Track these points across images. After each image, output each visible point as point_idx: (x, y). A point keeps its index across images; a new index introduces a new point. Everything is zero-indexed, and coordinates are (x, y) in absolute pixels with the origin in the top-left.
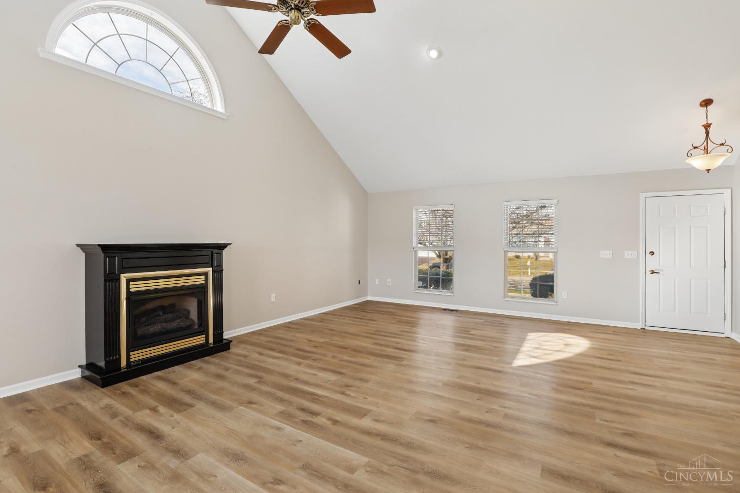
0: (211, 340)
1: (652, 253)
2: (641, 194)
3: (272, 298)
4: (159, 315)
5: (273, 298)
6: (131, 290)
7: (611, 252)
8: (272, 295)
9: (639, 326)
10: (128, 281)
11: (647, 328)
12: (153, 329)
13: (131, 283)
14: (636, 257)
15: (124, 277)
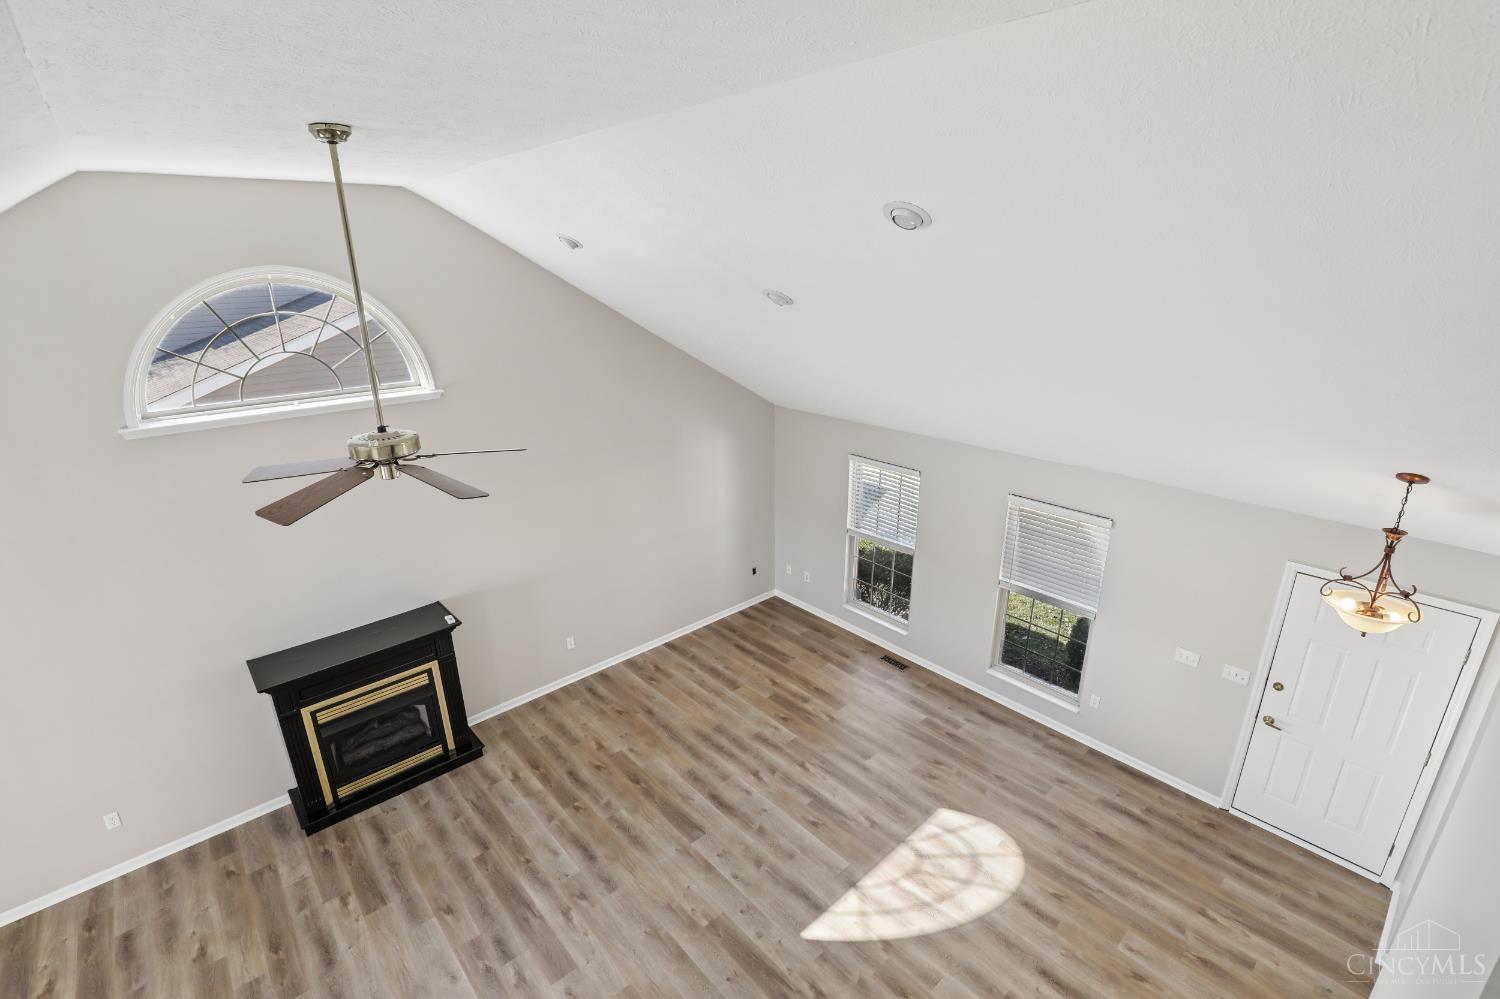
0: (451, 745)
1: (1279, 687)
2: (1288, 563)
3: (569, 644)
4: (373, 729)
5: (571, 643)
6: (319, 722)
7: (1197, 657)
8: (569, 639)
9: (1217, 802)
10: (313, 714)
11: (1232, 812)
12: (364, 752)
13: (318, 715)
14: (1245, 682)
15: (306, 712)
